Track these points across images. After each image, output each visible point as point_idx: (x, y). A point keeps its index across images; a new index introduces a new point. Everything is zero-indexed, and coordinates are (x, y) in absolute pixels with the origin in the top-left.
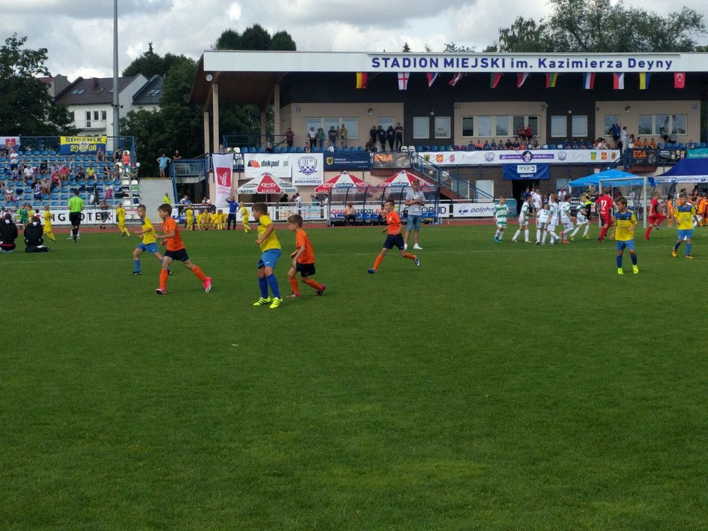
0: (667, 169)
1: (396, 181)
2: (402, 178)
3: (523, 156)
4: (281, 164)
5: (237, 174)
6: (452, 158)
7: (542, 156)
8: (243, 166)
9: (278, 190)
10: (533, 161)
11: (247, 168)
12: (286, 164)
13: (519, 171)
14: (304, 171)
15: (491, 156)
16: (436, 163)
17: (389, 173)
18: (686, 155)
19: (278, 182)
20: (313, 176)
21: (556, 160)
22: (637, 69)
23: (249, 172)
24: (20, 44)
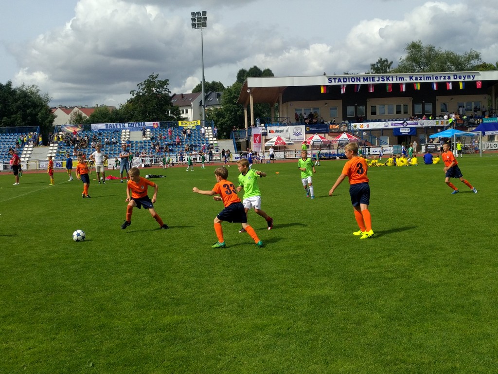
0: (474, 129)
1: (341, 138)
2: (344, 136)
3: (402, 124)
4: (285, 131)
5: (264, 137)
6: (368, 125)
7: (412, 124)
8: (267, 133)
9: (285, 144)
10: (408, 126)
11: (269, 134)
12: (287, 131)
13: (401, 131)
14: (295, 134)
15: (387, 124)
16: (360, 129)
17: (338, 134)
18: (482, 121)
19: (284, 140)
20: (300, 137)
21: (419, 125)
22: (458, 80)
23: (270, 135)
24: (156, 77)
